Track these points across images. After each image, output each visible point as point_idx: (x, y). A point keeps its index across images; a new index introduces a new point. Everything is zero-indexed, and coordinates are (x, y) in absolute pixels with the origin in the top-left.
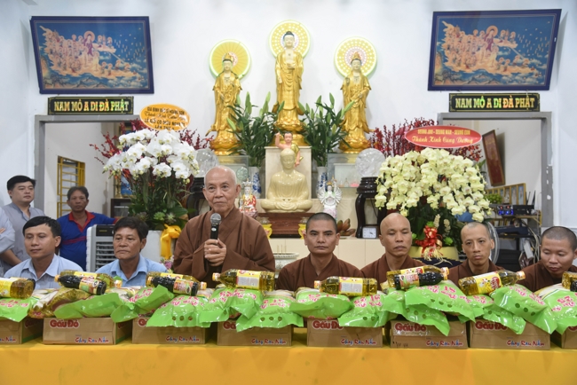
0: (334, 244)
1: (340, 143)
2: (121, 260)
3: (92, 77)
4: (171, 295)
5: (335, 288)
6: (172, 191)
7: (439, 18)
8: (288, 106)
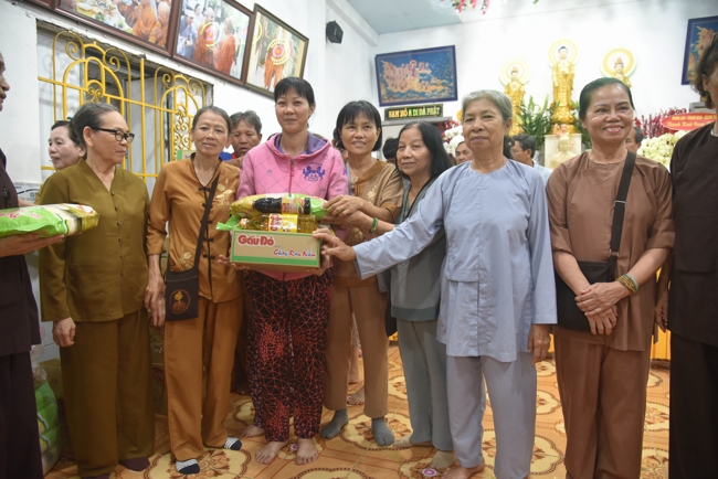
3: (414, 92)
7: (694, 24)
8: (563, 103)
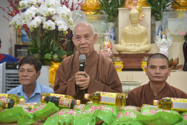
0: (167, 75)
1: (173, 4)
2: (24, 85)
4: (57, 108)
5: (169, 106)
6: (56, 40)
